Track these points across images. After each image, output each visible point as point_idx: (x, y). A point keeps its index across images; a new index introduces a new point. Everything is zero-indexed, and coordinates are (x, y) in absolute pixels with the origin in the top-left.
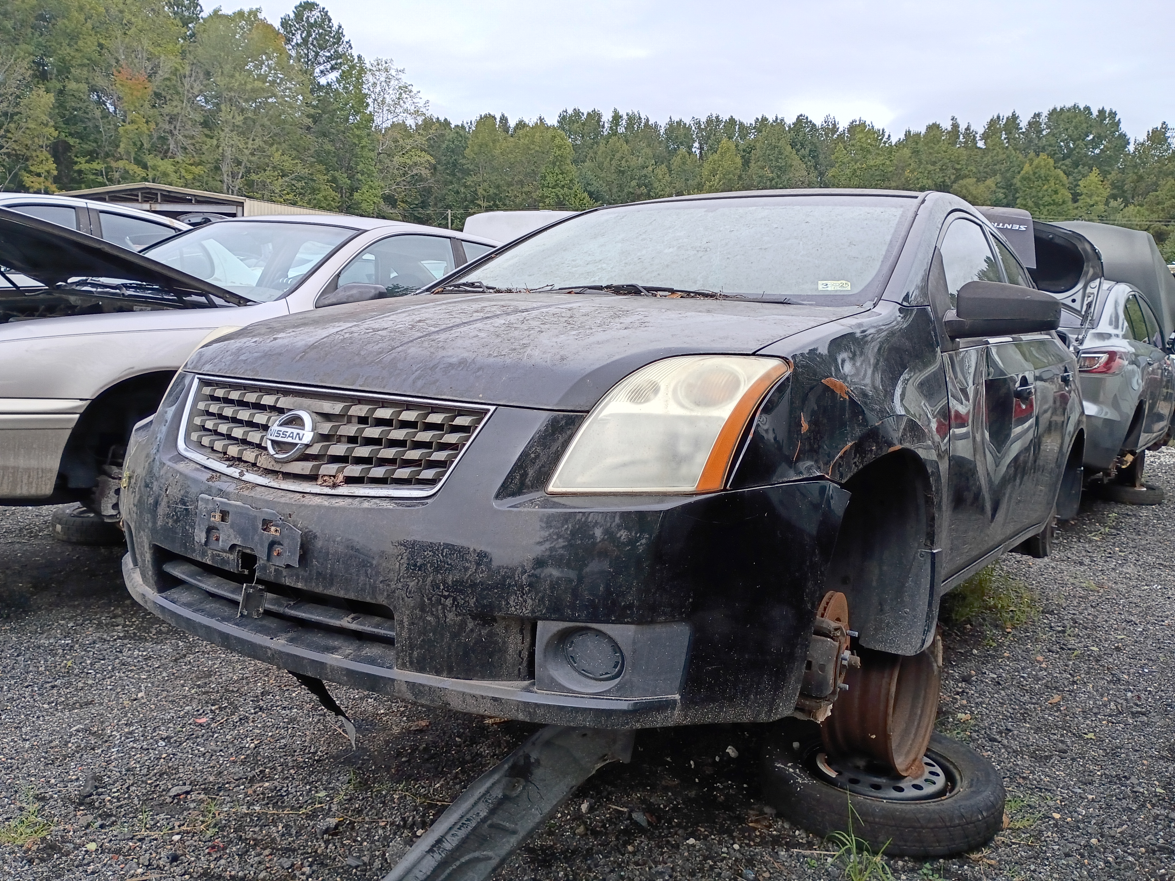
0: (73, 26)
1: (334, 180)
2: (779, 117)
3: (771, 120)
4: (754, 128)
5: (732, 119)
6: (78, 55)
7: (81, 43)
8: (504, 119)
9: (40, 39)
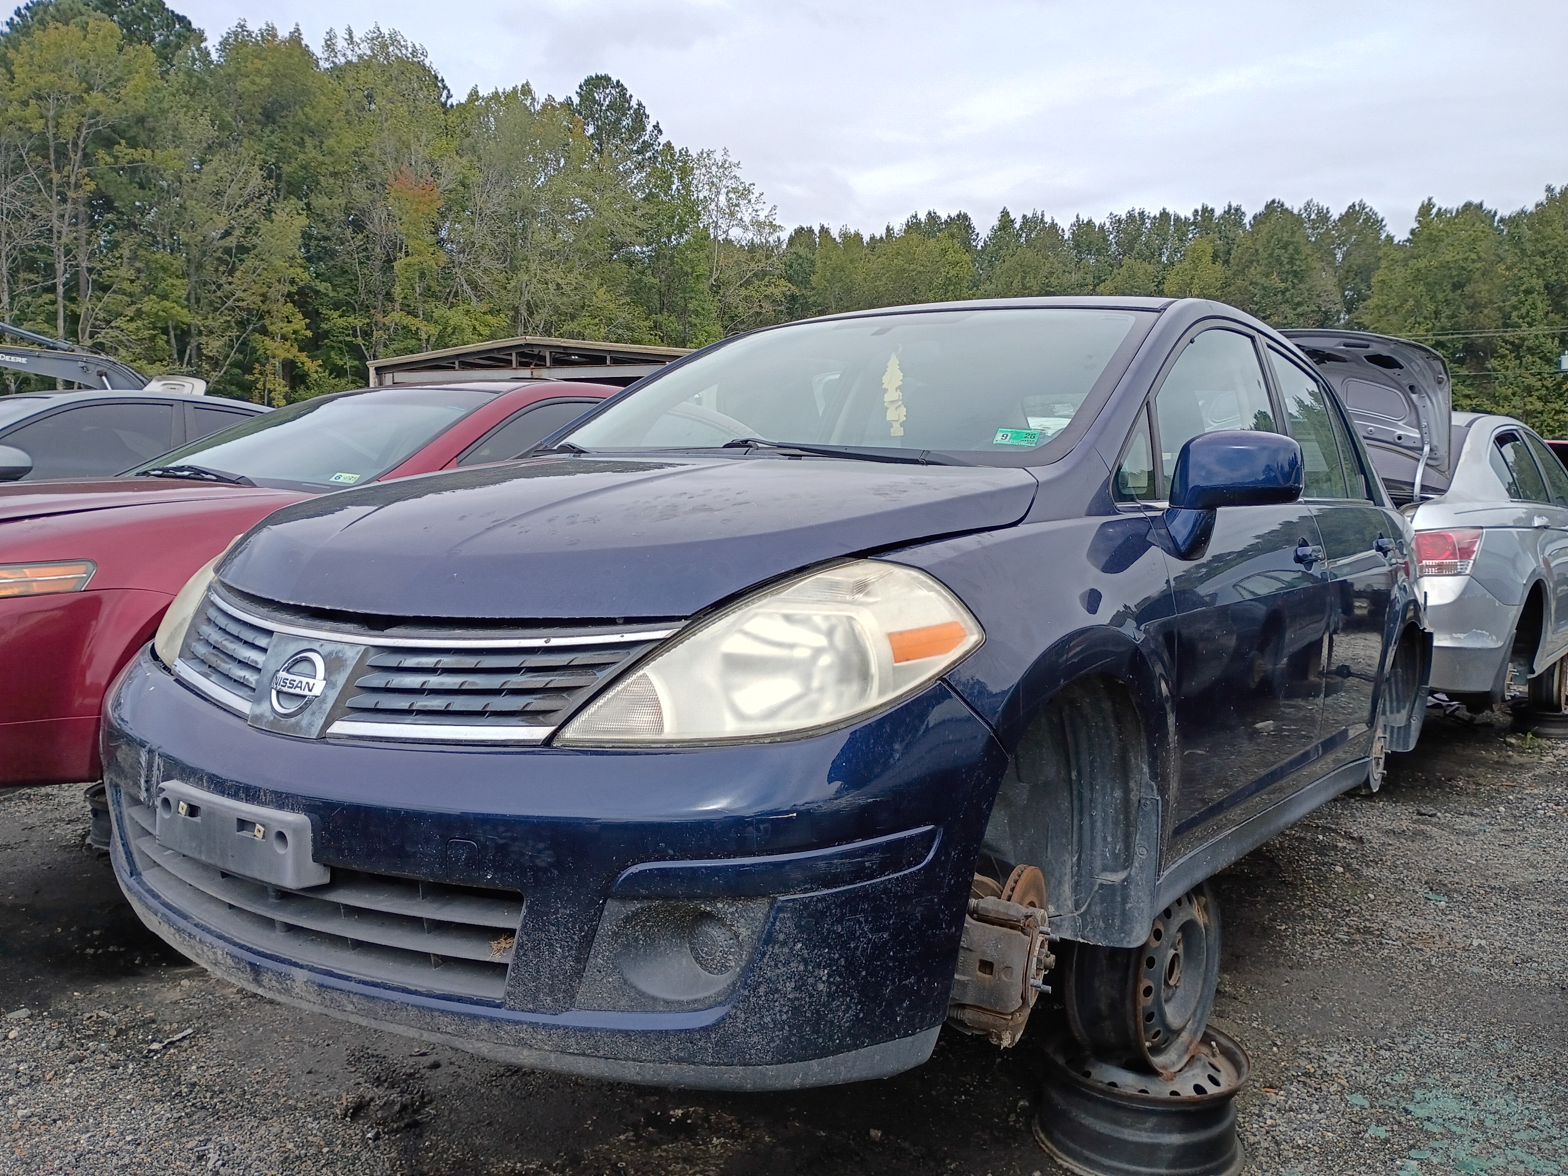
0: (319, 115)
1: (656, 326)
2: (1234, 205)
3: (1218, 212)
4: (1194, 223)
5: (1164, 214)
6: (328, 160)
7: (331, 142)
8: (824, 231)
9: (272, 138)
